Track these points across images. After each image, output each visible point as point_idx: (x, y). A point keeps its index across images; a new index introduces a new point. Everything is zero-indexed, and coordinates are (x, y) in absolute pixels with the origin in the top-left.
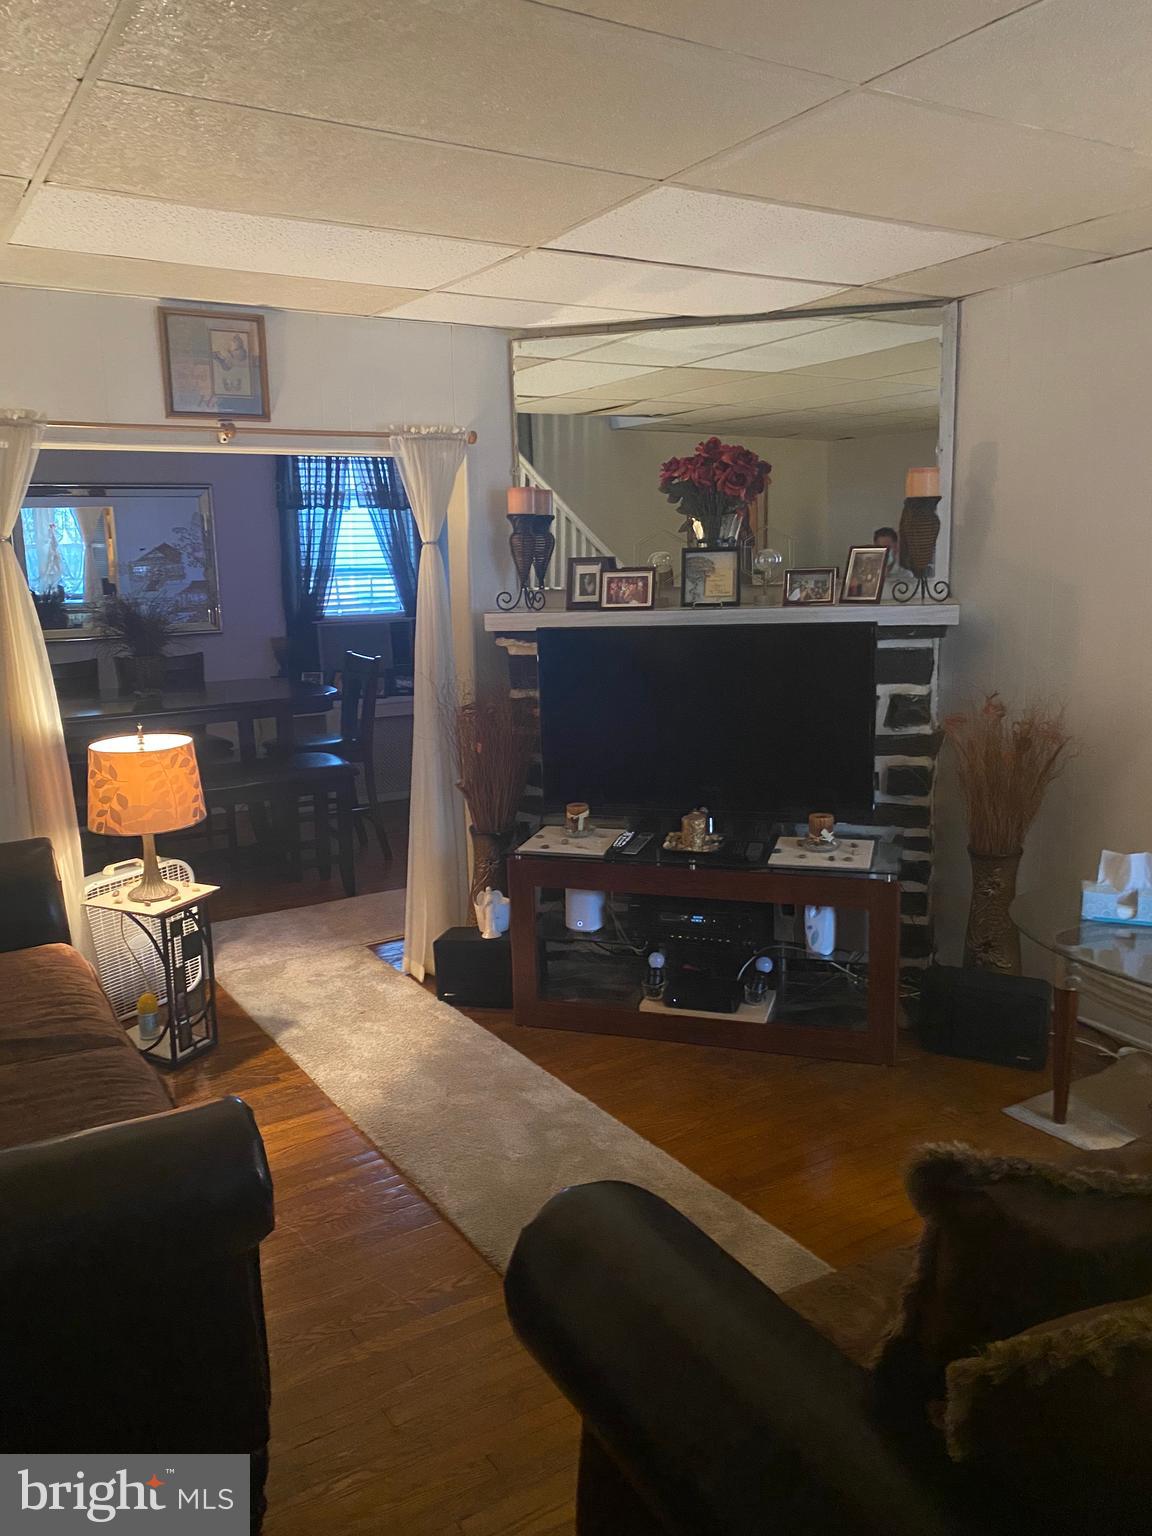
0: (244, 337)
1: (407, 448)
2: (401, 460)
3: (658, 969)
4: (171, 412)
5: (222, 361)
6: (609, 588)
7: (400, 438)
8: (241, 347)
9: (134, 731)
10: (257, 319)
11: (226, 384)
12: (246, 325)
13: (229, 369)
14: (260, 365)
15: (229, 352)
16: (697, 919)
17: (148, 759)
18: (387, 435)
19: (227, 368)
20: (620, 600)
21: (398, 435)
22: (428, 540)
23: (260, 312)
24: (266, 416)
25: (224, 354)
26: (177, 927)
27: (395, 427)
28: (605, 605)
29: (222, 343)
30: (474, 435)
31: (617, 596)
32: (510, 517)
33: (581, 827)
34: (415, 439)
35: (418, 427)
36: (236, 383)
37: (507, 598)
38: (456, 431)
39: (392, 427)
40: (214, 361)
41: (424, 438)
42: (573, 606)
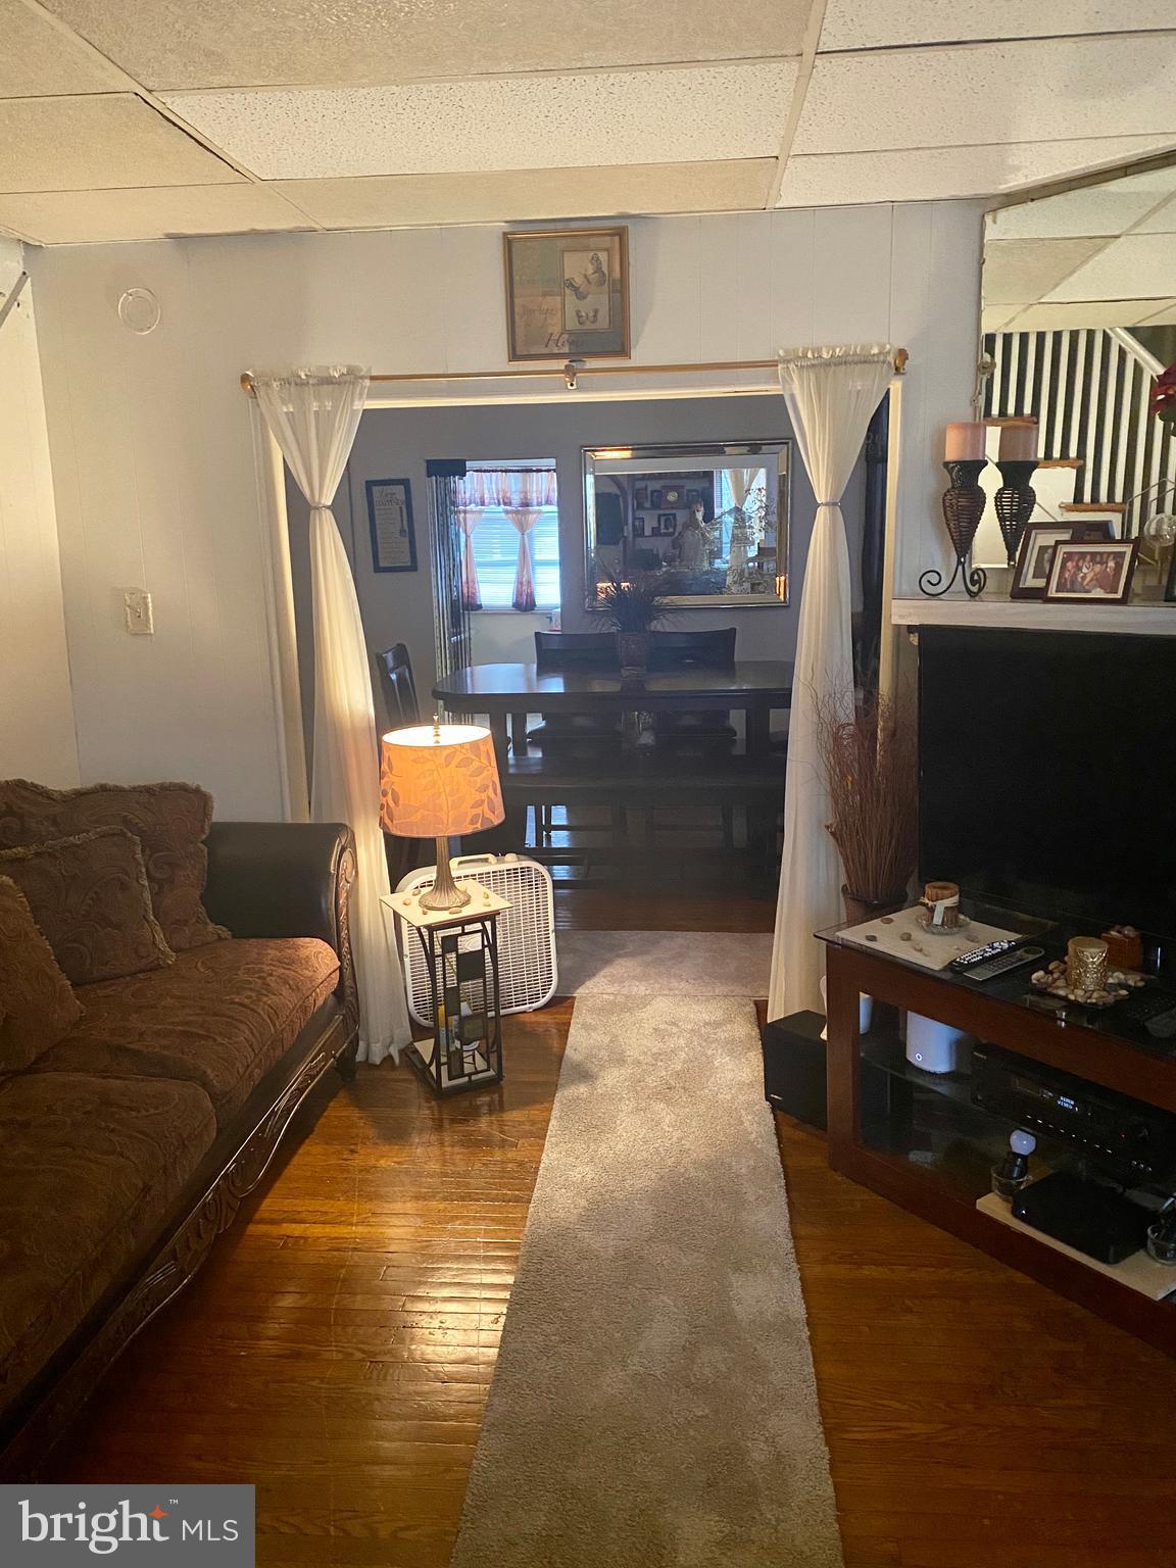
0: (603, 256)
1: (801, 378)
2: (793, 397)
3: (1019, 1155)
4: (514, 356)
5: (576, 289)
6: (1063, 567)
7: (792, 366)
8: (598, 270)
9: (431, 722)
10: (617, 233)
11: (579, 317)
12: (606, 241)
13: (584, 298)
14: (620, 290)
15: (585, 276)
16: (1067, 1103)
17: (420, 754)
18: (774, 364)
19: (581, 296)
20: (1078, 586)
21: (789, 362)
22: (824, 501)
23: (623, 223)
24: (623, 351)
25: (579, 281)
26: (450, 944)
27: (785, 352)
28: (1052, 593)
29: (577, 267)
30: (903, 354)
31: (1072, 583)
32: (946, 464)
33: (937, 919)
34: (813, 365)
35: (819, 350)
36: (591, 314)
37: (934, 578)
38: (875, 351)
39: (781, 353)
40: (568, 291)
41: (827, 364)
42: (1021, 594)
